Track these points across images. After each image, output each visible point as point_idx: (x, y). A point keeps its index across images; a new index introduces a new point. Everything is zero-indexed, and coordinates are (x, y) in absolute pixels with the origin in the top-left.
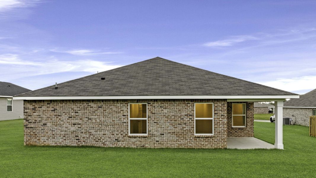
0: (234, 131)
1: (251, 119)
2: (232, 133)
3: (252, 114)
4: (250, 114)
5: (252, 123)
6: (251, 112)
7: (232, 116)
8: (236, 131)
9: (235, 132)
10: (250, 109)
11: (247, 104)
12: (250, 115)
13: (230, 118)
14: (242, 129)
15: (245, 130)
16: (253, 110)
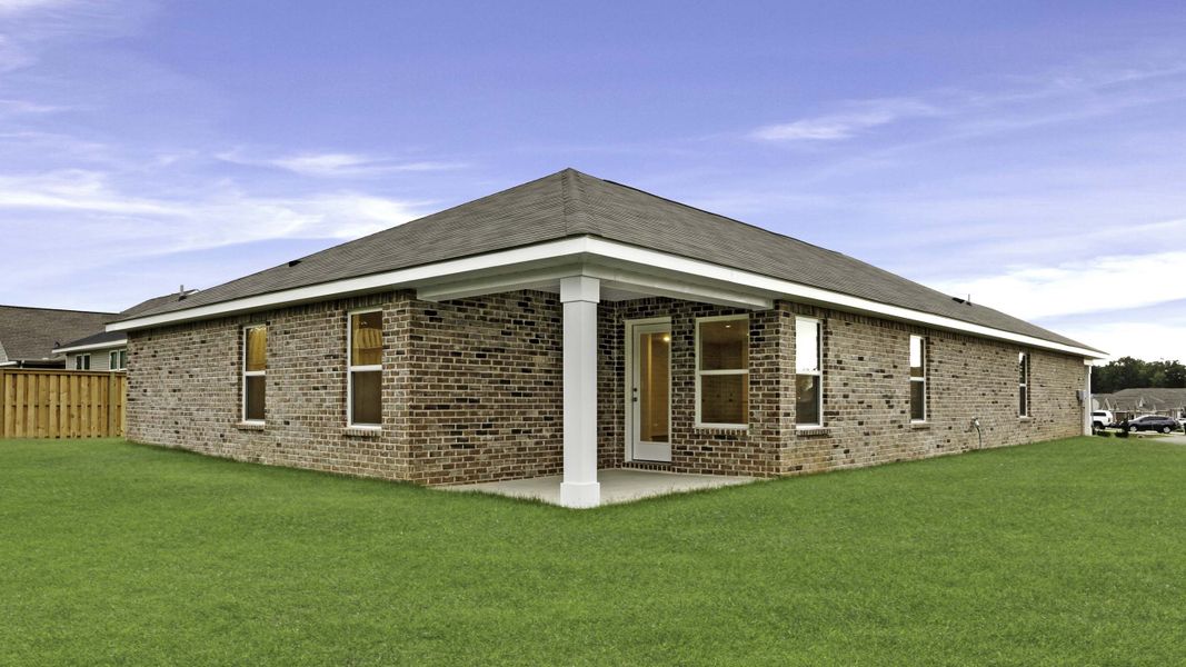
0: (700, 447)
1: (766, 392)
2: (691, 454)
3: (772, 363)
4: (762, 364)
5: (771, 408)
6: (767, 357)
7: (692, 378)
8: (707, 445)
9: (704, 449)
10: (763, 339)
11: (751, 316)
12: (765, 370)
13: (686, 384)
14: (731, 436)
15: (744, 444)
16: (777, 344)
